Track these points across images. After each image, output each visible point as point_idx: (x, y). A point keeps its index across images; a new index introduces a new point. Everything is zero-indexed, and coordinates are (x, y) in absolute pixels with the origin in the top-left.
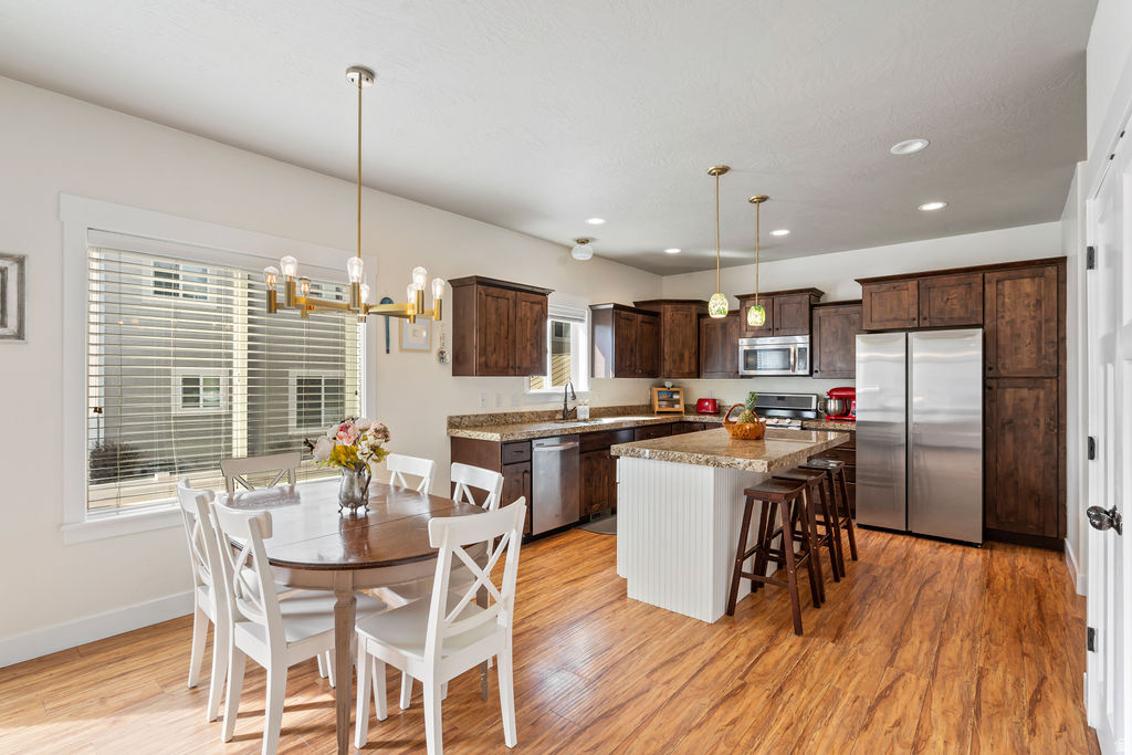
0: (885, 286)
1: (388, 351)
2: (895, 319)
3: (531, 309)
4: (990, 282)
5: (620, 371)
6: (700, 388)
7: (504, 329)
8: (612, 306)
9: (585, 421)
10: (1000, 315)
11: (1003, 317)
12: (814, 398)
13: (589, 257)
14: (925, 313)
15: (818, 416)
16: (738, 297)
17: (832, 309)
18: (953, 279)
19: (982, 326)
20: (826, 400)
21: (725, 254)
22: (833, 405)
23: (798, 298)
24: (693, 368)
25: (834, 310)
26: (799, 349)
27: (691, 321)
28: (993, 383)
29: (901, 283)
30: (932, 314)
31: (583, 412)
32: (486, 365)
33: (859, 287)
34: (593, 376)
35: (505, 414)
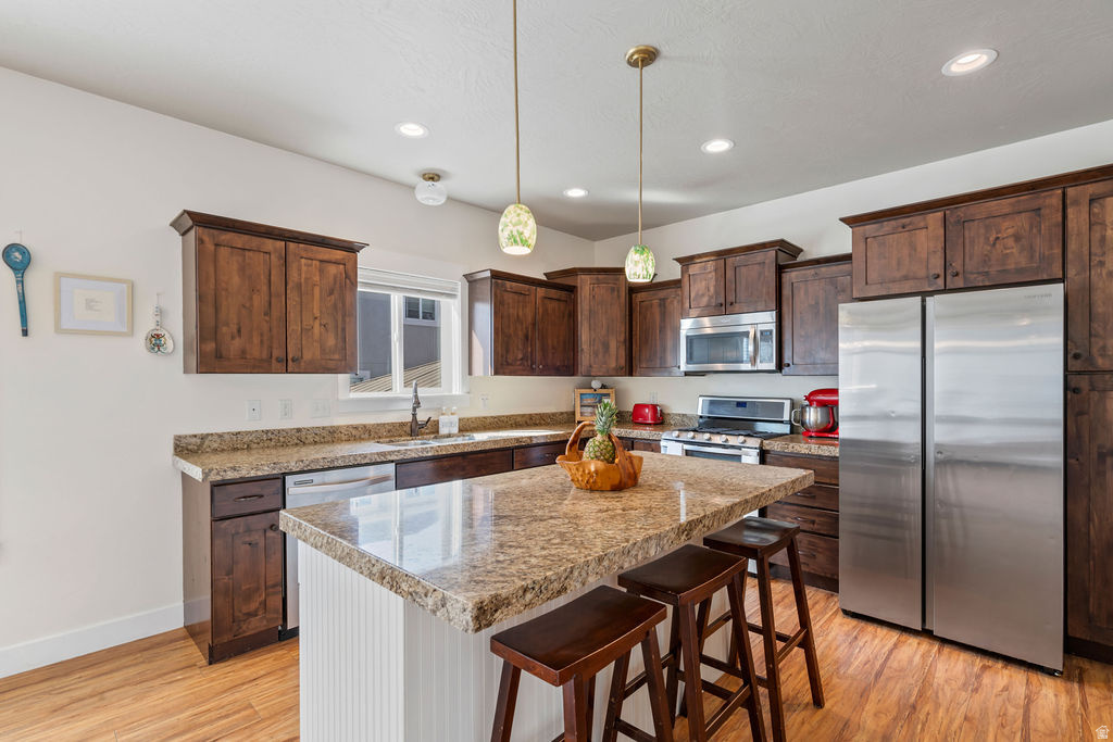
0: (888, 226)
1: (25, 333)
2: (906, 278)
3: (321, 271)
4: (1076, 202)
5: (502, 366)
6: (641, 390)
7: (259, 301)
8: (488, 274)
9: (449, 436)
10: (1095, 260)
11: (1102, 264)
12: (787, 404)
13: (443, 200)
14: (957, 265)
15: (793, 430)
16: (678, 260)
17: (810, 272)
18: (1004, 205)
19: (1062, 280)
20: (803, 408)
21: (654, 196)
22: (813, 416)
23: (759, 256)
24: (622, 362)
25: (812, 272)
26: (762, 332)
27: (619, 297)
28: (1083, 383)
29: (917, 220)
30: (969, 267)
31: (448, 425)
32: (219, 355)
33: (848, 231)
34: (470, 374)
35: (299, 430)
